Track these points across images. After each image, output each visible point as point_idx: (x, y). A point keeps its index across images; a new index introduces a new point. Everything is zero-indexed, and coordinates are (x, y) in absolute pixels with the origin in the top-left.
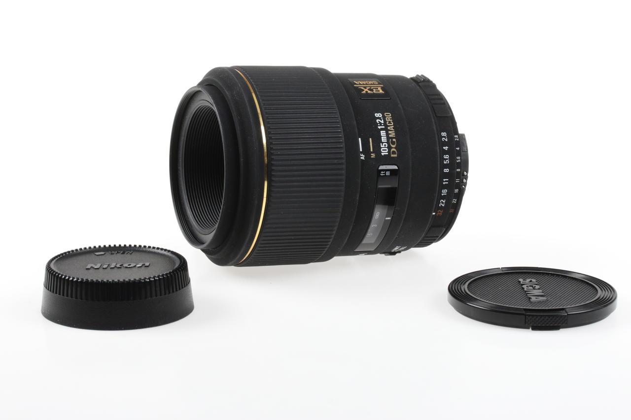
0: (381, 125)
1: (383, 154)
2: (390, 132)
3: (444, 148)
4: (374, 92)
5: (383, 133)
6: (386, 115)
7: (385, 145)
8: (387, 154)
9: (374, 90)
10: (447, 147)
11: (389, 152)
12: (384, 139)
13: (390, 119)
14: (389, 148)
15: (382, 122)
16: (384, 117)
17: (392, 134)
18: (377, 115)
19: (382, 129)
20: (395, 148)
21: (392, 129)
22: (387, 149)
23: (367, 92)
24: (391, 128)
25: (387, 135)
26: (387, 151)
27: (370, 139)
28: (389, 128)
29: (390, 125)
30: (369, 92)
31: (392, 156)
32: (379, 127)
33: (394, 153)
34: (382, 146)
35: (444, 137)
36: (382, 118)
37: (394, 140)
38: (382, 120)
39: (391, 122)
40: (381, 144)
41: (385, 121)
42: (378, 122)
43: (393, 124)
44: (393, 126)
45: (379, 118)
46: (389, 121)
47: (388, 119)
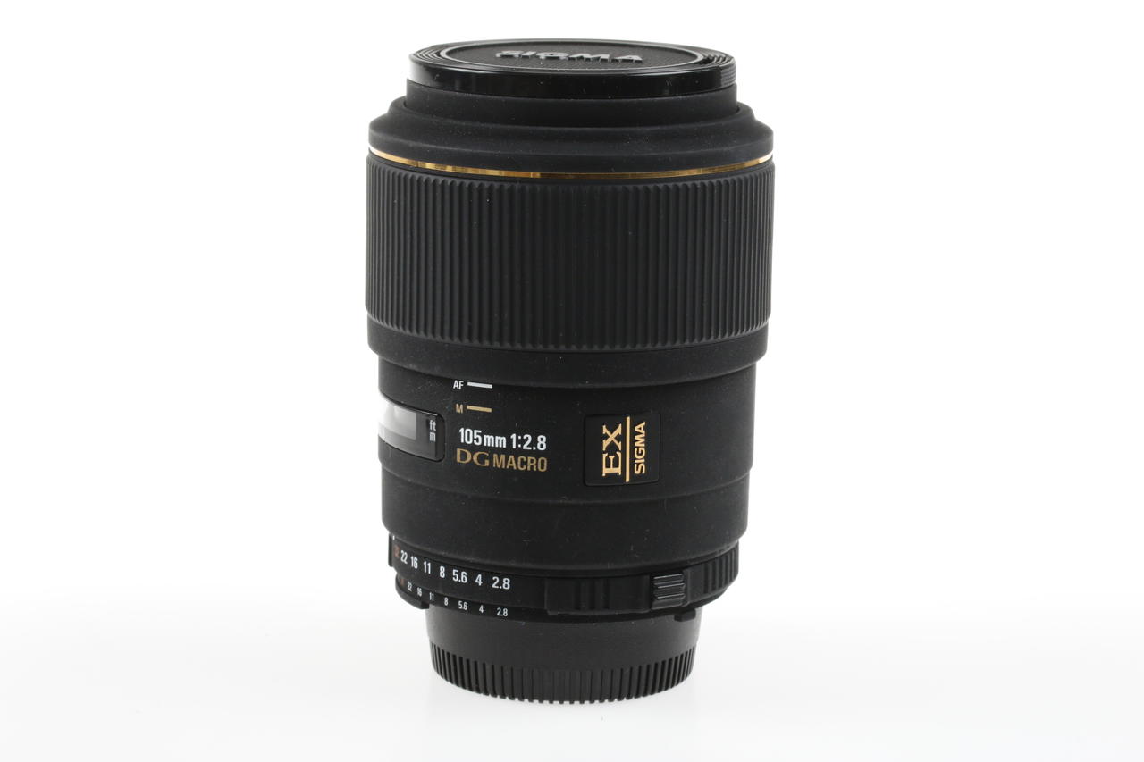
0: (518, 441)
1: (462, 430)
2: (503, 457)
3: (480, 576)
5: (501, 441)
6: (543, 461)
7: (477, 440)
8: (462, 441)
9: (612, 458)
10: (480, 583)
11: (464, 446)
12: (489, 440)
13: (532, 467)
14: (473, 448)
15: (525, 447)
16: (537, 454)
17: (499, 462)
18: (542, 442)
19: (509, 442)
20: (472, 460)
21: (509, 464)
22: (471, 442)
23: (606, 437)
24: (512, 463)
25: (499, 451)
26: (467, 442)
27: (489, 410)
28: (512, 457)
29: (519, 463)
30: (606, 443)
31: (459, 451)
32: (514, 436)
33: (464, 456)
34: (476, 431)
35: (500, 583)
36: (534, 448)
37: (487, 463)
38: (530, 448)
39: (525, 467)
40: (480, 432)
41: (527, 453)
42: (525, 437)
43: (520, 468)
44: (515, 468)
45: (534, 443)
46: (526, 463)
47: (532, 461)
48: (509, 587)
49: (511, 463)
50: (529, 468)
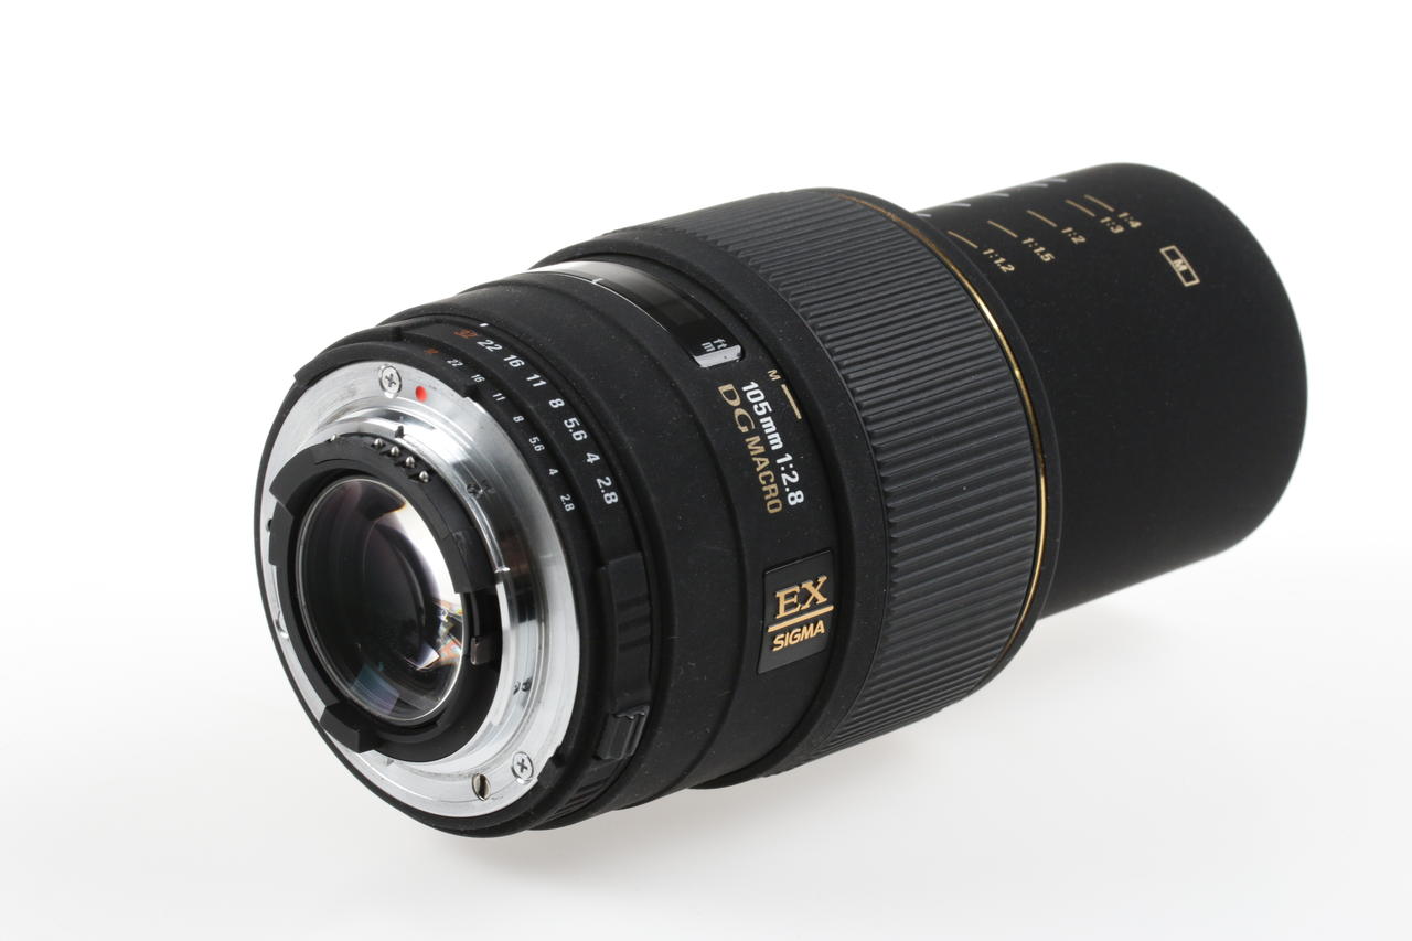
0: (786, 464)
1: (754, 383)
2: (761, 449)
3: (598, 457)
4: (797, 589)
5: (776, 442)
6: (777, 506)
7: (759, 408)
8: (745, 389)
10: (590, 461)
11: (743, 394)
12: (768, 425)
13: (767, 492)
14: (746, 405)
15: (784, 476)
16: (783, 496)
17: (754, 445)
18: (796, 498)
19: (780, 453)
20: (734, 407)
21: (758, 460)
22: (751, 400)
23: (815, 584)
25: (765, 442)
26: (748, 394)
27: (798, 416)
28: (767, 462)
29: (765, 473)
31: (731, 387)
32: (788, 457)
33: (731, 395)
34: (766, 404)
35: (605, 488)
36: (787, 490)
37: (744, 429)
38: (785, 484)
39: (764, 483)
40: (770, 410)
41: (779, 481)
42: (794, 473)
43: (761, 476)
44: (758, 469)
45: (794, 487)
46: (768, 483)
47: (773, 490)
48: (609, 502)
49: (762, 463)
50: (765, 489)
